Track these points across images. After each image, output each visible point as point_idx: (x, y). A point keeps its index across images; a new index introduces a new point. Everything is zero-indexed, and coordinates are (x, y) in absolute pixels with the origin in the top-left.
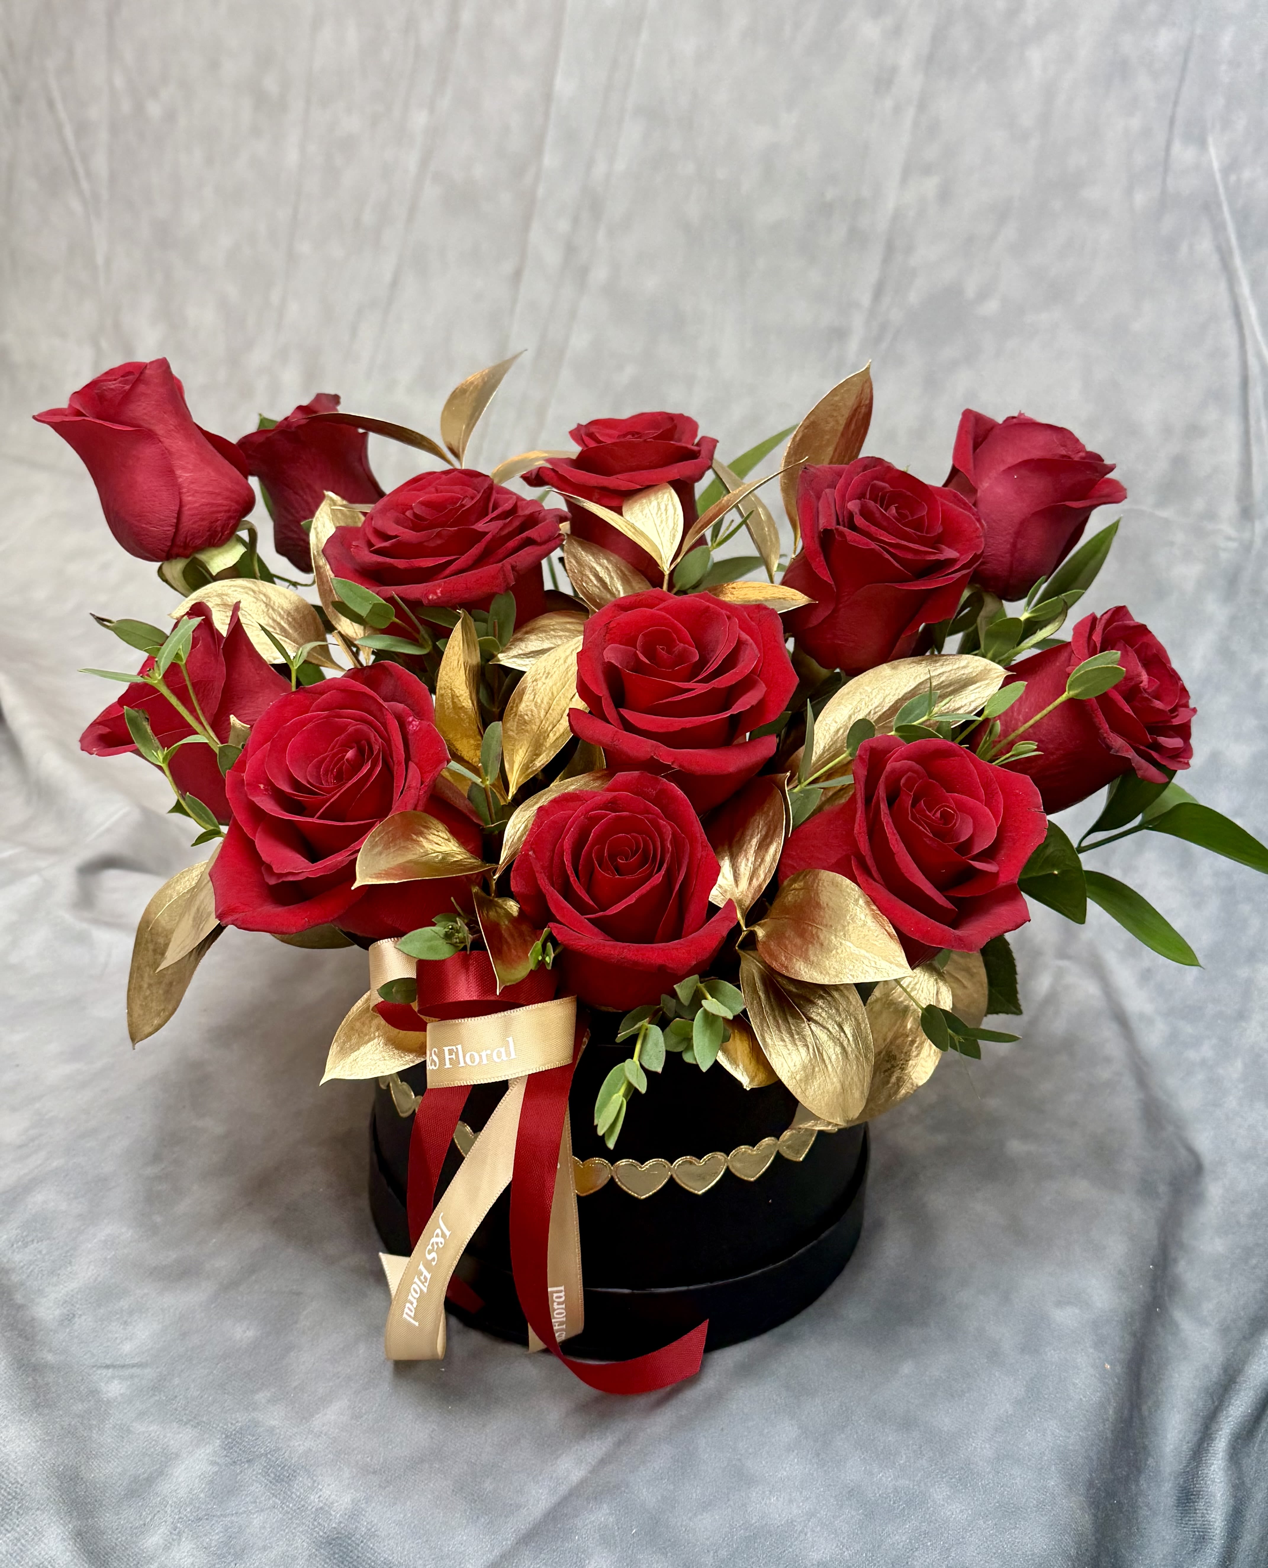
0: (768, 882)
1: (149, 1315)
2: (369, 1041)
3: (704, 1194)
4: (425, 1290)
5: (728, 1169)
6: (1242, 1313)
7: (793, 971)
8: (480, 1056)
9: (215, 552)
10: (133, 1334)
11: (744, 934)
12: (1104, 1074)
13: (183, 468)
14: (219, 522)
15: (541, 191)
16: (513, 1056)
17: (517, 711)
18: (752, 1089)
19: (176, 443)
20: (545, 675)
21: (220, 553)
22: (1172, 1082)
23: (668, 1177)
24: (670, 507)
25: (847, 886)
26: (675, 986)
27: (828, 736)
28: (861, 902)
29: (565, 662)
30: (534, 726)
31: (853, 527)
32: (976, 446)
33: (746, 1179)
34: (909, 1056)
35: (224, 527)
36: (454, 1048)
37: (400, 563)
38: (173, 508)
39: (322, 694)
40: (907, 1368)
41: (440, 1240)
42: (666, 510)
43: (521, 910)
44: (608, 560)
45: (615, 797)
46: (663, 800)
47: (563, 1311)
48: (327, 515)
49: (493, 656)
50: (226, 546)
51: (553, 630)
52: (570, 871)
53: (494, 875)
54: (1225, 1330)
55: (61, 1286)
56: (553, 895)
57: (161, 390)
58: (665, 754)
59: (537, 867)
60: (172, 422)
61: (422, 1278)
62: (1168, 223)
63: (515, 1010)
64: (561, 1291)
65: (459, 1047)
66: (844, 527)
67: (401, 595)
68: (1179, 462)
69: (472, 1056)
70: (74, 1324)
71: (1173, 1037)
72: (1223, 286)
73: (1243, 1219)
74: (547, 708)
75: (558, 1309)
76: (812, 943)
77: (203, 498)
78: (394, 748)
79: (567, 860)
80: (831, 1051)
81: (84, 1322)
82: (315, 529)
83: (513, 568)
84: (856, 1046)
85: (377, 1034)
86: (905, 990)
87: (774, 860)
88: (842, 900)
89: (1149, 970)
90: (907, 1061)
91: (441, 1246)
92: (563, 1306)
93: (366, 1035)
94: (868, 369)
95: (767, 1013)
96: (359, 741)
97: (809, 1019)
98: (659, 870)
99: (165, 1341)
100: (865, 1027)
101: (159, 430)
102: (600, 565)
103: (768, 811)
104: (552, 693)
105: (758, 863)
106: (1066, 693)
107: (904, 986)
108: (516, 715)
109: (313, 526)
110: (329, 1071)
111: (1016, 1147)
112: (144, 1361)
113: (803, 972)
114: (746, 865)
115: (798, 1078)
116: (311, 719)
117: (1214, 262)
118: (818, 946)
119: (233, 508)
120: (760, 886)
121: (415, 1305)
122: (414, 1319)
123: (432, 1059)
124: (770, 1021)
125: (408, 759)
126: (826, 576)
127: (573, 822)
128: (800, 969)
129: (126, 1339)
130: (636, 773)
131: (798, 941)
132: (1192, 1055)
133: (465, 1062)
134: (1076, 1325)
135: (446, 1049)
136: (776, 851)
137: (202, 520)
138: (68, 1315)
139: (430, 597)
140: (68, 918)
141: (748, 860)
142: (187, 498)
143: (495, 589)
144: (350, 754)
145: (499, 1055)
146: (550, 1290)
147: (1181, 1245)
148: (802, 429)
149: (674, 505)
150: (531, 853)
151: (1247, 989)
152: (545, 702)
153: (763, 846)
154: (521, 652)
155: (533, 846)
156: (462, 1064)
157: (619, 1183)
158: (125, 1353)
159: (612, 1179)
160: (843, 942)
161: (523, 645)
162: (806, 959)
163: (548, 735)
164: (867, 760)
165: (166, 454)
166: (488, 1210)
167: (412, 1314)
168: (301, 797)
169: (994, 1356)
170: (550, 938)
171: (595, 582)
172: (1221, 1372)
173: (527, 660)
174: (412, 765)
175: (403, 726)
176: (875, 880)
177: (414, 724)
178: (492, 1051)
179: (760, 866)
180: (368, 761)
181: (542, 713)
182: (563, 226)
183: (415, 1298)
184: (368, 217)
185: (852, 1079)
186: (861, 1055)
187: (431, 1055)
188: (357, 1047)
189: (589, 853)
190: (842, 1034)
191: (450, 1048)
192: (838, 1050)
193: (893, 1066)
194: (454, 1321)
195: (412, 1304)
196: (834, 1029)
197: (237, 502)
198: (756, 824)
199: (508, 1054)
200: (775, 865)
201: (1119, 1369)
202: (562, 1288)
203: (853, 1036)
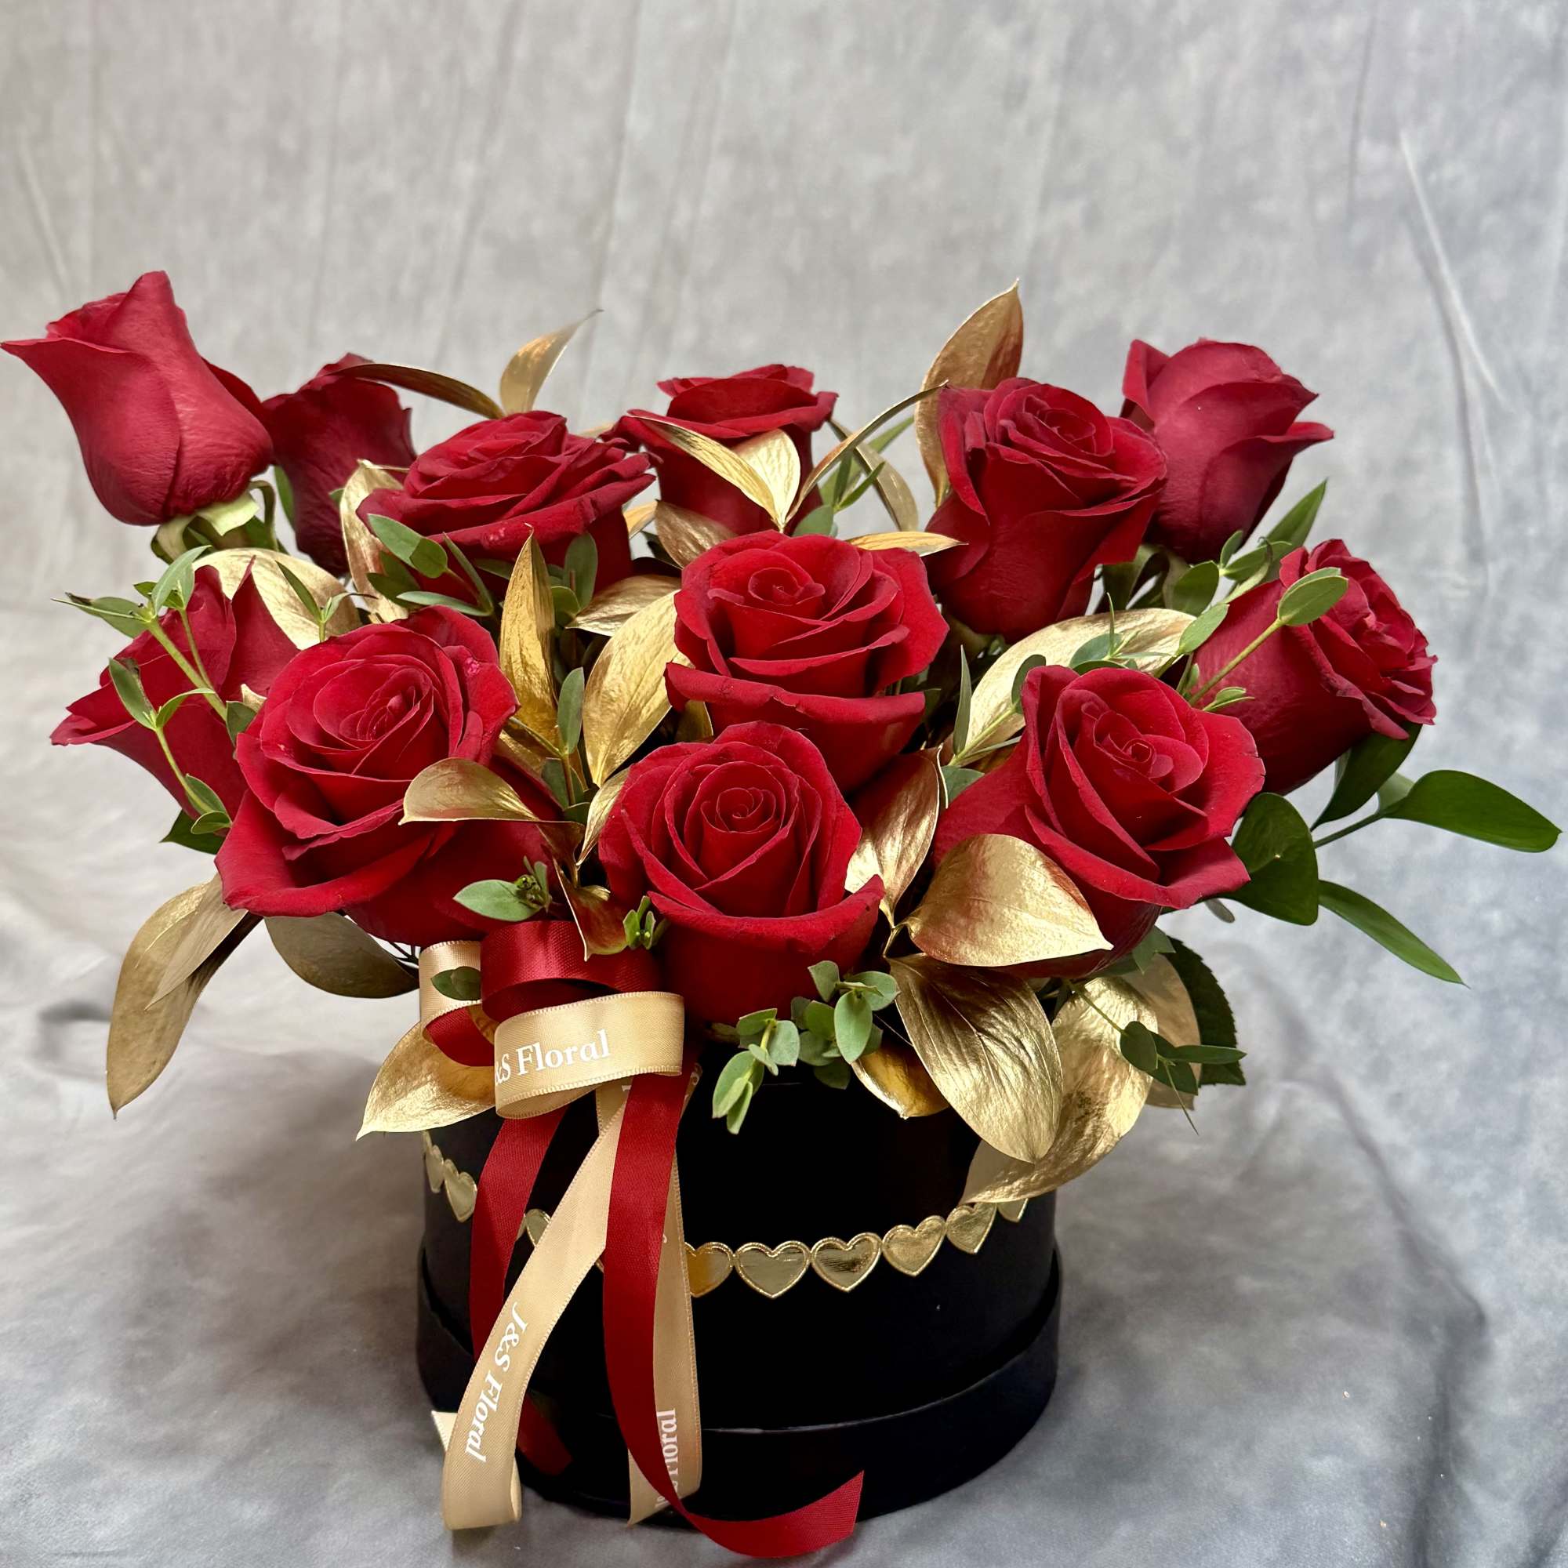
0: (921, 863)
1: (131, 1495)
2: (418, 1087)
3: (853, 1291)
4: (494, 1407)
5: (882, 1258)
6: (1549, 1481)
7: (957, 956)
8: (564, 1055)
9: (223, 509)
10: (109, 1517)
11: (893, 934)
12: (1353, 1204)
13: (184, 401)
14: (228, 468)
15: (613, 245)
16: (606, 1053)
17: (601, 685)
18: (910, 1119)
19: (176, 372)
20: (635, 639)
21: (229, 510)
22: (1439, 1221)
23: (807, 1266)
24: (783, 453)
25: (1021, 848)
26: (809, 968)
27: (987, 714)
28: (1039, 863)
29: (659, 622)
30: (622, 705)
31: (1006, 441)
32: (1150, 382)
33: (906, 1272)
34: (1107, 1098)
35: (234, 475)
36: (530, 1047)
37: (453, 503)
38: (173, 446)
39: (359, 640)
40: (1125, 1530)
41: (515, 1336)
42: (778, 456)
43: (611, 896)
44: (711, 528)
45: (725, 748)
46: (789, 750)
47: (674, 1447)
48: (361, 483)
49: (570, 620)
50: (237, 503)
51: (644, 593)
52: (672, 831)
53: (577, 861)
54: (1529, 1504)
55: (15, 1464)
56: (652, 860)
57: (159, 307)
58: (786, 698)
59: (631, 827)
60: (173, 346)
61: (490, 1392)
62: (1359, 233)
63: (607, 997)
64: (670, 1417)
65: (537, 1046)
66: (995, 441)
67: (455, 539)
68: (1391, 504)
69: (554, 1056)
70: (31, 1505)
71: (1435, 1172)
72: (1429, 300)
73: (1540, 1373)
74: (638, 680)
75: (668, 1444)
76: (979, 920)
77: (208, 437)
78: (449, 693)
79: (669, 818)
80: (1009, 1071)
81: (44, 1505)
82: (347, 498)
83: (594, 503)
84: (1039, 1066)
85: (429, 1078)
86: (1098, 1010)
87: (927, 835)
88: (1015, 865)
89: (1399, 1095)
90: (1104, 1104)
91: (514, 1344)
92: (674, 1439)
93: (415, 1079)
94: (1015, 289)
95: (926, 1021)
96: (407, 689)
97: (980, 1030)
98: (785, 823)
99: (150, 1526)
100: (1050, 1044)
101: (156, 355)
102: (699, 532)
103: (918, 783)
104: (644, 662)
105: (907, 842)
106: (1278, 620)
107: (1099, 1007)
108: (599, 692)
109: (344, 495)
110: (368, 1123)
111: (1247, 1284)
112: (123, 1548)
113: (970, 956)
114: (893, 846)
115: (968, 1099)
116: (343, 669)
117: (1416, 271)
118: (987, 922)
119: (246, 452)
120: (911, 869)
121: (481, 1432)
122: (480, 1452)
123: (503, 1069)
124: (930, 1030)
125: (466, 709)
126: (977, 507)
127: (676, 778)
128: (966, 953)
129: (100, 1523)
130: (752, 724)
131: (962, 922)
132: (1461, 1190)
133: (545, 1064)
134: (1338, 1476)
135: (520, 1051)
136: (929, 827)
137: (208, 463)
138: (22, 1495)
139: (492, 538)
140: (30, 1069)
141: (894, 839)
142: (187, 437)
143: (572, 528)
144: (394, 701)
145: (588, 1051)
146: (659, 1414)
147: (1467, 1407)
148: (940, 361)
149: (787, 451)
150: (623, 811)
151: (1524, 1106)
152: (636, 673)
153: (912, 822)
154: (604, 615)
155: (627, 804)
156: (541, 1066)
157: (743, 1277)
158: (97, 1539)
159: (734, 1273)
160: (1019, 913)
161: (607, 608)
162: (974, 941)
163: (640, 713)
164: (1038, 688)
165: (163, 384)
166: (575, 1289)
167: (477, 1446)
168: (332, 751)
169: (1236, 1512)
170: (651, 907)
171: (694, 550)
172: (1529, 1550)
173: (613, 624)
174: (472, 715)
175: (460, 667)
176: (1055, 829)
177: (474, 667)
178: (579, 1049)
179: (910, 844)
180: (416, 702)
181: (633, 687)
182: (640, 283)
183: (481, 1422)
184: (406, 286)
185: (1037, 1105)
186: (1047, 1078)
187: (500, 1065)
188: (405, 1092)
189: (696, 812)
190: (1022, 1051)
191: (525, 1048)
192: (1018, 1069)
193: (1087, 1113)
194: (531, 1494)
195: (477, 1430)
196: (1012, 1046)
197: (251, 446)
198: (903, 799)
199: (600, 1050)
200: (929, 842)
201: (1398, 1529)
202: (673, 1412)
203: (1035, 1053)
